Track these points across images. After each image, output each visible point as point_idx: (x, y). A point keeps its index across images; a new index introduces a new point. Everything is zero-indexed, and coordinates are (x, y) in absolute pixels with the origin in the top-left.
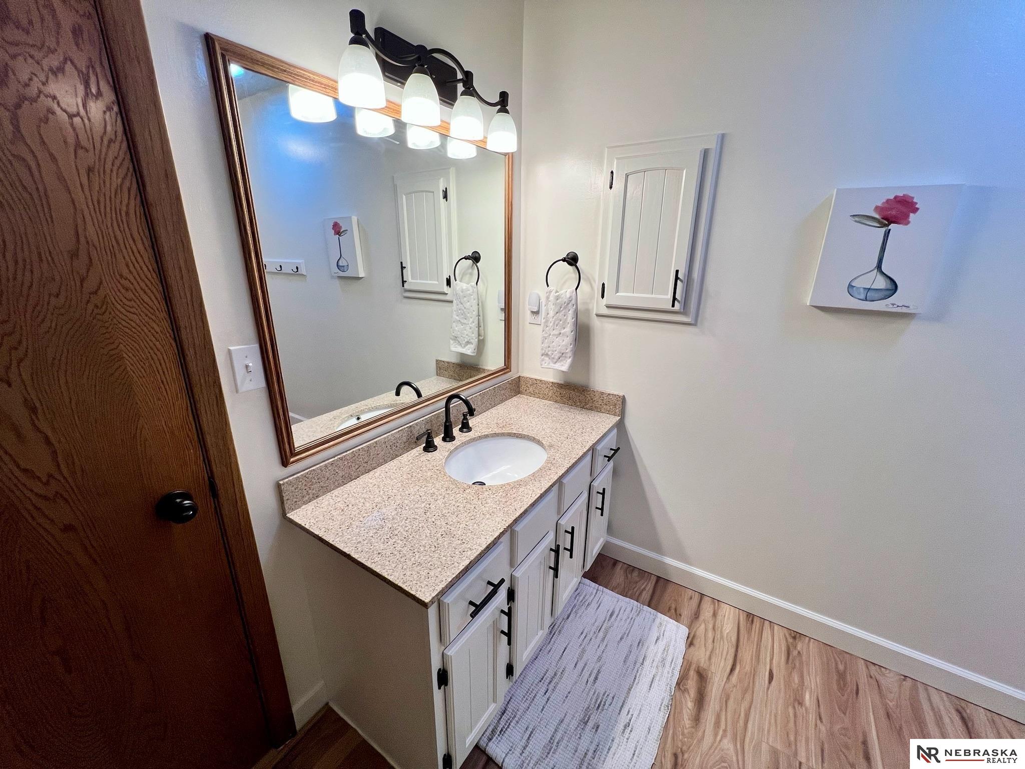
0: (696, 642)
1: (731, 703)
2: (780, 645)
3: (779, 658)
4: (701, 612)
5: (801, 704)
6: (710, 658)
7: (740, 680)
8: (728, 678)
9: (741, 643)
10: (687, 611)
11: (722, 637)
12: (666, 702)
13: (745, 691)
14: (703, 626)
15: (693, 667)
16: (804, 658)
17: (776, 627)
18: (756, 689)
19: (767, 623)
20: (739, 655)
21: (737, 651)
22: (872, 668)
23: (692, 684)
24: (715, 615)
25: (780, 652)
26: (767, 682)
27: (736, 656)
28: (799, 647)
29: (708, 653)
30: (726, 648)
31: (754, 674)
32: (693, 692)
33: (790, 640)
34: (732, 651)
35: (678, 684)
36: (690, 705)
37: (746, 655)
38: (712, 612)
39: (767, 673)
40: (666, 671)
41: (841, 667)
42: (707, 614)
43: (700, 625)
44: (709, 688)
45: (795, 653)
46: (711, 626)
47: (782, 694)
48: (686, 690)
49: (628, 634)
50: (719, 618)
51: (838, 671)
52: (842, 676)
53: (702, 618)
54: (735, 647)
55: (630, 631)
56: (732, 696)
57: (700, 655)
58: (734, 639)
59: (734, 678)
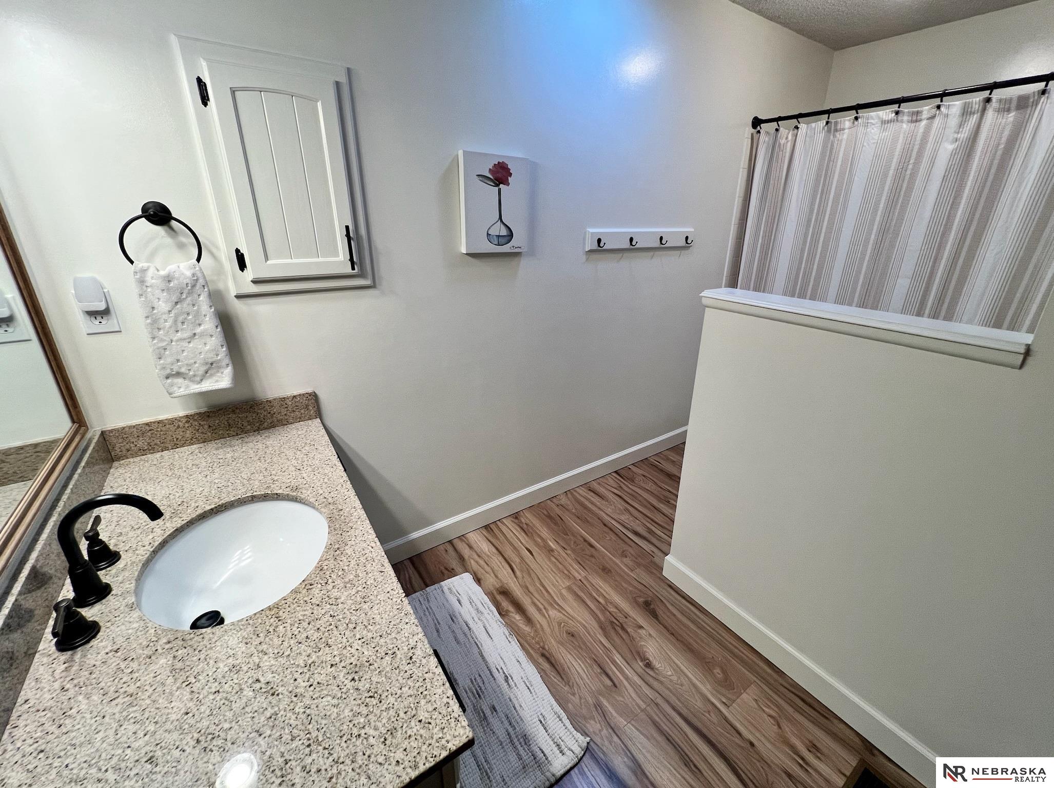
0: (480, 576)
1: (531, 589)
2: (515, 529)
3: (522, 536)
4: (462, 554)
5: (552, 550)
6: (496, 576)
7: (522, 571)
8: (516, 577)
9: (499, 548)
10: (454, 564)
11: (488, 556)
12: (507, 633)
13: (530, 575)
14: (472, 562)
15: (495, 592)
16: (530, 524)
17: (504, 520)
18: (532, 567)
19: (498, 522)
20: (506, 556)
21: (503, 556)
22: (554, 500)
23: (506, 604)
24: (471, 547)
25: (520, 533)
26: (530, 555)
27: (505, 559)
28: (523, 521)
29: (492, 575)
30: (497, 561)
31: (522, 558)
32: (511, 609)
33: (516, 521)
34: (501, 558)
35: (500, 614)
36: (518, 617)
37: (509, 553)
38: (467, 547)
39: (527, 551)
40: (486, 615)
41: (546, 513)
42: (466, 551)
43: (470, 563)
44: (515, 594)
45: (525, 526)
46: (476, 557)
47: (543, 555)
48: (507, 611)
49: (438, 622)
50: (475, 546)
51: (546, 516)
52: (549, 517)
53: (466, 557)
54: (500, 555)
55: (437, 619)
56: (528, 585)
57: (490, 580)
58: (494, 550)
59: (518, 573)
